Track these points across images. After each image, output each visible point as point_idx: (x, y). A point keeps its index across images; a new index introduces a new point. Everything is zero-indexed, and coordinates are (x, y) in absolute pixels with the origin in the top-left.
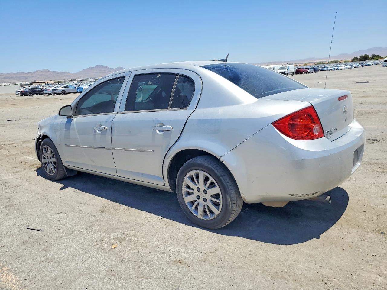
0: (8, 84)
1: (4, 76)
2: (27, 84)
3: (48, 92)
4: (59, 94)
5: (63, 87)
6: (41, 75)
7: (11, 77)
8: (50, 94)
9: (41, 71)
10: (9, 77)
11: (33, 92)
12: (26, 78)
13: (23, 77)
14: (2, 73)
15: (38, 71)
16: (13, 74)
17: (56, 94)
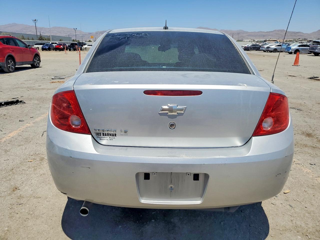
0: (249, 40)
1: (249, 34)
2: (262, 42)
3: (263, 49)
4: (271, 52)
5: (276, 46)
6: (277, 34)
7: (254, 35)
8: (265, 51)
9: (278, 31)
10: (252, 35)
11: (253, 48)
12: (264, 36)
13: (262, 35)
14: (248, 32)
15: (276, 30)
16: (255, 32)
17: (269, 51)
